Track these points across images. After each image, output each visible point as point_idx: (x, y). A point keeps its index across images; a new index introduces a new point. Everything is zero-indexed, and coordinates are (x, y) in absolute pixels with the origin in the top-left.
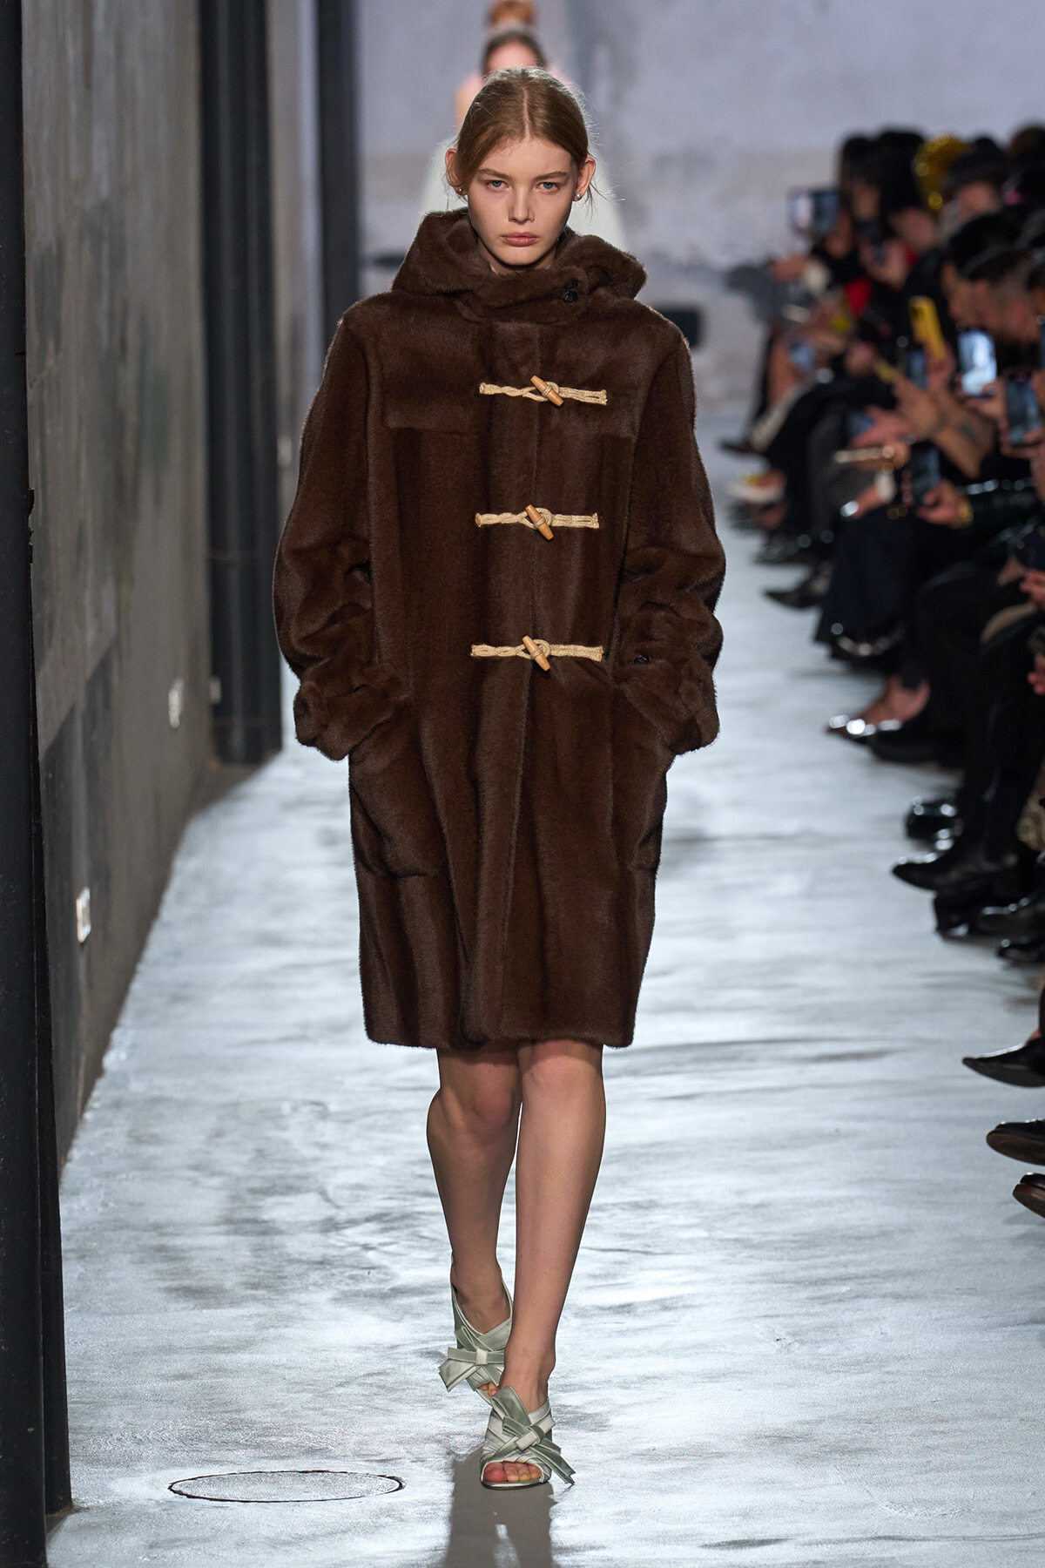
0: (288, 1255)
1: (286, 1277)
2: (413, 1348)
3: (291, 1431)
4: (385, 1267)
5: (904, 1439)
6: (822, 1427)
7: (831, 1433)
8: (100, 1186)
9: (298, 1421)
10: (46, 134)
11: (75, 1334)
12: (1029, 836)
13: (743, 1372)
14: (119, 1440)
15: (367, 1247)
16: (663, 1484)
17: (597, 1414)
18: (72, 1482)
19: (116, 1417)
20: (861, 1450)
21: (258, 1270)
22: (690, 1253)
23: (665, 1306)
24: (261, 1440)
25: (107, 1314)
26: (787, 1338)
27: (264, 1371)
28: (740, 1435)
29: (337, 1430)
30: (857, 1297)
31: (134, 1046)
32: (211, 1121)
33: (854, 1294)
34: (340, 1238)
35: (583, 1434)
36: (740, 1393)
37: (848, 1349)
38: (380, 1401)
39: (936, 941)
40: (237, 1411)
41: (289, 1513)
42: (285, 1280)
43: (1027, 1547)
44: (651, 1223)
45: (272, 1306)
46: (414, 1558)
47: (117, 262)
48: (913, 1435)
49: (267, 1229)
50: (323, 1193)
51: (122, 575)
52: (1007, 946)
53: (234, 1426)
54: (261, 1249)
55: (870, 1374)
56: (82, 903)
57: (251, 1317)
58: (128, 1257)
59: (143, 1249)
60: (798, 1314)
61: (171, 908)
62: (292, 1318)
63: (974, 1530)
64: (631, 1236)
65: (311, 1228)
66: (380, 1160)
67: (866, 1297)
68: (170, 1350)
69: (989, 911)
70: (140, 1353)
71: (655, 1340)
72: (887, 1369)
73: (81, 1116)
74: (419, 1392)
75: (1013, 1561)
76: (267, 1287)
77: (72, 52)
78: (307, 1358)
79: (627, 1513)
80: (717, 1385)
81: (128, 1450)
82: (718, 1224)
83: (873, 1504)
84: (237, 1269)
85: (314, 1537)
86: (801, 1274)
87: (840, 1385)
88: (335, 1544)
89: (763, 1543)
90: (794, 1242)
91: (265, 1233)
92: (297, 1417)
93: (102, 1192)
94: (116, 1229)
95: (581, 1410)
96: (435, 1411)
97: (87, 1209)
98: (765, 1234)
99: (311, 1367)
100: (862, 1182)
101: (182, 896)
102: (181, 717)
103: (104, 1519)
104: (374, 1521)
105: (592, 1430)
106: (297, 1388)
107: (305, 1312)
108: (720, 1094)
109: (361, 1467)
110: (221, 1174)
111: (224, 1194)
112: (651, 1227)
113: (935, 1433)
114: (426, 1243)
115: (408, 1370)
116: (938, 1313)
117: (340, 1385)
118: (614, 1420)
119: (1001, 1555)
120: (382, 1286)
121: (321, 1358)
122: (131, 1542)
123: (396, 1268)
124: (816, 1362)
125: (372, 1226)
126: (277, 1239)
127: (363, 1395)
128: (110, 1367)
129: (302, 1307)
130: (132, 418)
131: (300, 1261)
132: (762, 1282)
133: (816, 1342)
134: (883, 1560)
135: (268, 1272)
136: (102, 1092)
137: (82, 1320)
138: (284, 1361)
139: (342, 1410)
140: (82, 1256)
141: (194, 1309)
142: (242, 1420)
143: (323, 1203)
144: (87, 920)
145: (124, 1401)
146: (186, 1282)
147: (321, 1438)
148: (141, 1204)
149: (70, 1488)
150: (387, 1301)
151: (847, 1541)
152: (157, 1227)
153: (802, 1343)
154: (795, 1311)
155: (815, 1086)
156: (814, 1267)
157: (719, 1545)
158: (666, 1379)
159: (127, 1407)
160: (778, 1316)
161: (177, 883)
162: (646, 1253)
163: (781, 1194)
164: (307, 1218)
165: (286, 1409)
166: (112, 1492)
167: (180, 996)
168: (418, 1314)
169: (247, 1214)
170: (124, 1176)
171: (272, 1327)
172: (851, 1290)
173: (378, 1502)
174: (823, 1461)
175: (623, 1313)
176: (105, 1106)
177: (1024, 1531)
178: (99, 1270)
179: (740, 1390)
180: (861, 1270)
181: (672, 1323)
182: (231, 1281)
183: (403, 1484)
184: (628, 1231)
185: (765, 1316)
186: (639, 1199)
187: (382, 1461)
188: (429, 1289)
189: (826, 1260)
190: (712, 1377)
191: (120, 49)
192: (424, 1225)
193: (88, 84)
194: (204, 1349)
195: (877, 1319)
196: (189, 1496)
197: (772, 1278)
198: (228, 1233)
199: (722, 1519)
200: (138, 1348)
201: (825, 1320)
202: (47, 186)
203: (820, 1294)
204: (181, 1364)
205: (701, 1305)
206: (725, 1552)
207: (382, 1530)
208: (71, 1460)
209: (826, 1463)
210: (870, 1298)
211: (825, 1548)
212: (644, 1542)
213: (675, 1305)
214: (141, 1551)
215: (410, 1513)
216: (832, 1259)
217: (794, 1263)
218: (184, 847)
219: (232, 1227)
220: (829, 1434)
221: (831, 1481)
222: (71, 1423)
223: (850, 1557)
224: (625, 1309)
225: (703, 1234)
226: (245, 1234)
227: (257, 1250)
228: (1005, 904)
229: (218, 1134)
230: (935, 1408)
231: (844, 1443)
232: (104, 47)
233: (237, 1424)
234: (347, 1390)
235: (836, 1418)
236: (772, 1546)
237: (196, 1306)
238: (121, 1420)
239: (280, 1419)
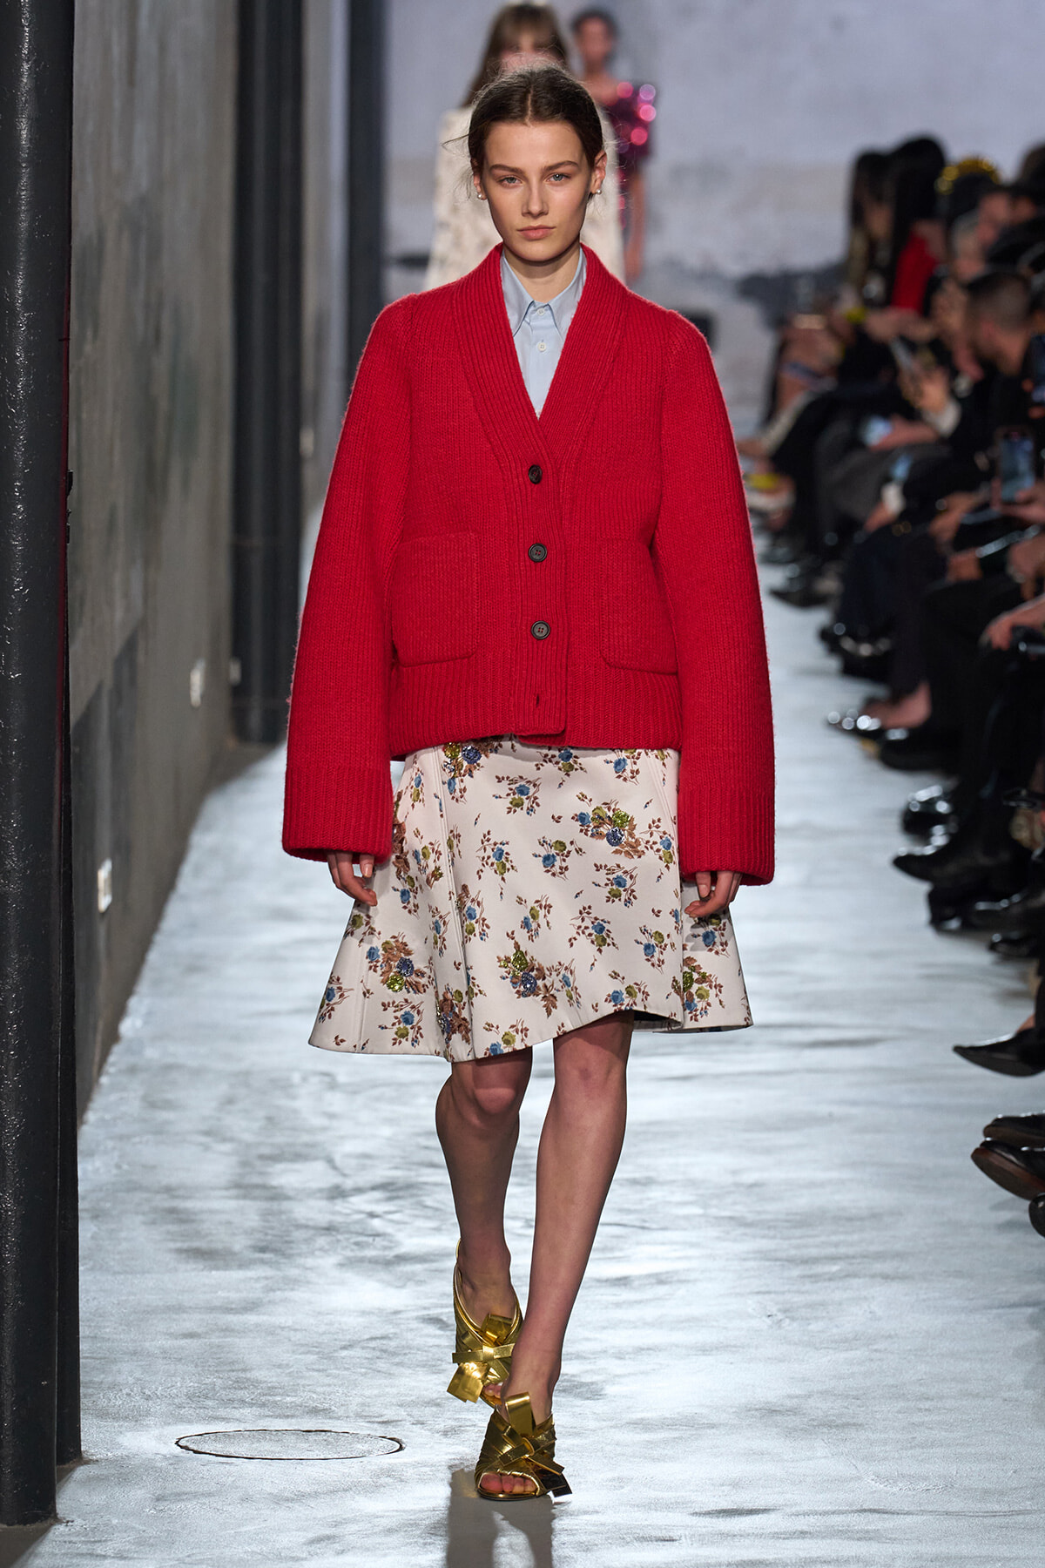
0: (296, 1220)
1: (292, 1242)
2: (415, 1314)
3: (295, 1391)
4: (389, 1235)
5: (890, 1415)
6: (811, 1402)
7: (818, 1407)
8: (114, 1148)
9: (303, 1382)
10: (90, 128)
11: (87, 1291)
12: (1022, 835)
13: (735, 1346)
14: (128, 1395)
15: (372, 1215)
16: (655, 1453)
17: (592, 1383)
18: (82, 1434)
19: (127, 1372)
20: (846, 1425)
21: (266, 1234)
22: (685, 1229)
23: (660, 1280)
24: (266, 1399)
25: (119, 1273)
26: (779, 1314)
27: (271, 1331)
28: (731, 1407)
29: (341, 1392)
30: (847, 1276)
31: (150, 1014)
32: (223, 1089)
33: (844, 1274)
34: (346, 1205)
35: (579, 1402)
36: (732, 1366)
37: (837, 1326)
38: (381, 1365)
39: (929, 934)
40: (244, 1370)
41: (292, 1471)
42: (292, 1245)
43: (1008, 1523)
44: (649, 1199)
45: (279, 1269)
46: (412, 1517)
47: (154, 254)
48: (899, 1412)
49: (276, 1195)
50: (330, 1161)
51: (150, 557)
52: (997, 941)
53: (239, 1384)
54: (269, 1214)
55: (858, 1352)
56: (104, 874)
57: (258, 1279)
58: (141, 1218)
59: (155, 1210)
60: (789, 1291)
61: (188, 881)
62: (299, 1281)
63: (957, 1505)
64: (629, 1211)
65: (318, 1195)
66: (386, 1131)
67: (855, 1275)
68: (179, 1309)
69: (982, 906)
70: (152, 1311)
71: (650, 1313)
72: (875, 1347)
73: (97, 1081)
74: (421, 1357)
75: (993, 1536)
76: (275, 1251)
77: (117, 51)
78: (312, 1321)
79: (620, 1479)
80: (710, 1358)
81: (137, 1404)
82: (714, 1202)
83: (859, 1478)
84: (246, 1232)
85: (316, 1495)
86: (793, 1252)
87: (829, 1361)
88: (337, 1502)
89: (751, 1512)
90: (787, 1221)
91: (273, 1198)
92: (302, 1377)
93: (116, 1154)
94: (129, 1190)
95: (577, 1379)
96: (436, 1376)
97: (102, 1171)
98: (759, 1213)
99: (316, 1329)
100: (853, 1165)
101: (198, 871)
102: (203, 697)
103: (113, 1471)
104: (375, 1480)
105: (588, 1399)
106: (302, 1349)
107: (312, 1276)
108: (717, 1076)
109: (363, 1428)
110: (231, 1140)
111: (234, 1159)
112: (649, 1203)
113: (920, 1410)
114: (430, 1213)
115: (410, 1335)
116: (926, 1294)
117: (344, 1348)
118: (610, 1390)
119: (983, 1530)
120: (386, 1253)
121: (325, 1321)
122: (138, 1494)
123: (400, 1236)
124: (806, 1338)
125: (378, 1195)
126: (286, 1205)
127: (366, 1358)
128: (121, 1324)
129: (308, 1271)
130: (163, 405)
131: (306, 1227)
132: (755, 1259)
133: (807, 1319)
134: (867, 1532)
135: (275, 1236)
136: (117, 1057)
137: (95, 1277)
138: (290, 1323)
139: (346, 1372)
140: (96, 1216)
141: (203, 1270)
142: (248, 1379)
143: (332, 1172)
144: (108, 890)
145: (135, 1358)
146: (196, 1244)
147: (325, 1399)
148: (153, 1167)
149: (80, 1440)
150: (391, 1268)
151: (833, 1513)
152: (169, 1190)
153: (793, 1319)
154: (786, 1288)
155: (810, 1071)
156: (806, 1246)
157: (709, 1513)
158: (660, 1351)
159: (136, 1363)
160: (769, 1293)
161: (194, 858)
162: (643, 1228)
163: (776, 1175)
164: (315, 1185)
165: (292, 1370)
166: (120, 1446)
167: (195, 966)
168: (421, 1281)
169: (256, 1180)
170: (137, 1139)
171: (279, 1289)
172: (841, 1270)
173: (378, 1462)
174: (811, 1434)
175: (619, 1285)
176: (120, 1072)
177: (1006, 1508)
178: (113, 1230)
179: (731, 1363)
180: (851, 1251)
181: (667, 1297)
182: (239, 1244)
183: (404, 1446)
184: (626, 1206)
185: (758, 1293)
186: (637, 1175)
187: (383, 1422)
188: (432, 1257)
189: (818, 1240)
190: (704, 1350)
191: (163, 48)
192: (428, 1195)
193: (131, 82)
194: (212, 1309)
195: (866, 1298)
196: (195, 1452)
197: (764, 1256)
198: (237, 1197)
199: (712, 1488)
200: (148, 1306)
201: (814, 1298)
202: (90, 179)
203: (812, 1272)
204: (189, 1323)
205: (695, 1281)
206: (714, 1520)
207: (382, 1490)
208: (81, 1413)
209: (814, 1436)
210: (859, 1277)
211: (812, 1519)
212: (636, 1509)
213: (669, 1280)
214: (147, 1503)
215: (409, 1474)
216: (823, 1239)
217: (787, 1242)
218: (202, 822)
219: (241, 1192)
220: (818, 1408)
221: (819, 1454)
222: (83, 1377)
223: (836, 1528)
224: (623, 1281)
225: (697, 1211)
226: (254, 1198)
227: (266, 1215)
228: (998, 900)
229: (230, 1101)
230: (921, 1385)
231: (831, 1418)
232: (148, 45)
233: (243, 1383)
234: (351, 1352)
235: (825, 1394)
236: (760, 1516)
237: (205, 1267)
238: (131, 1376)
239: (285, 1380)
